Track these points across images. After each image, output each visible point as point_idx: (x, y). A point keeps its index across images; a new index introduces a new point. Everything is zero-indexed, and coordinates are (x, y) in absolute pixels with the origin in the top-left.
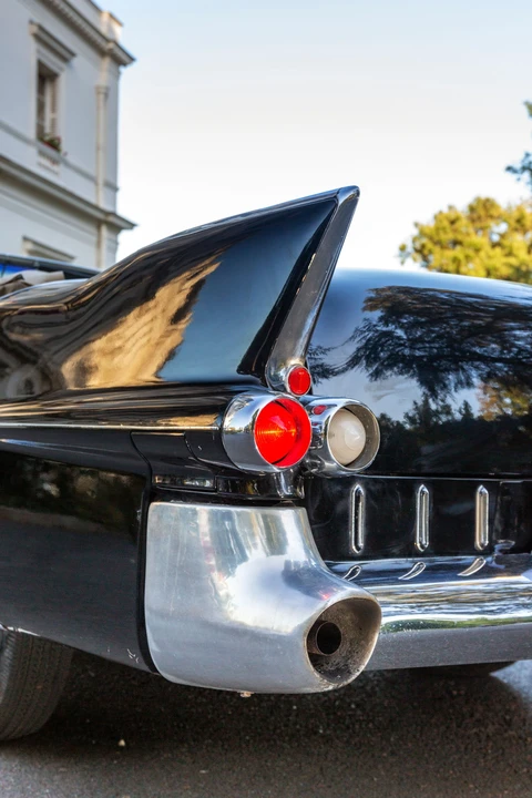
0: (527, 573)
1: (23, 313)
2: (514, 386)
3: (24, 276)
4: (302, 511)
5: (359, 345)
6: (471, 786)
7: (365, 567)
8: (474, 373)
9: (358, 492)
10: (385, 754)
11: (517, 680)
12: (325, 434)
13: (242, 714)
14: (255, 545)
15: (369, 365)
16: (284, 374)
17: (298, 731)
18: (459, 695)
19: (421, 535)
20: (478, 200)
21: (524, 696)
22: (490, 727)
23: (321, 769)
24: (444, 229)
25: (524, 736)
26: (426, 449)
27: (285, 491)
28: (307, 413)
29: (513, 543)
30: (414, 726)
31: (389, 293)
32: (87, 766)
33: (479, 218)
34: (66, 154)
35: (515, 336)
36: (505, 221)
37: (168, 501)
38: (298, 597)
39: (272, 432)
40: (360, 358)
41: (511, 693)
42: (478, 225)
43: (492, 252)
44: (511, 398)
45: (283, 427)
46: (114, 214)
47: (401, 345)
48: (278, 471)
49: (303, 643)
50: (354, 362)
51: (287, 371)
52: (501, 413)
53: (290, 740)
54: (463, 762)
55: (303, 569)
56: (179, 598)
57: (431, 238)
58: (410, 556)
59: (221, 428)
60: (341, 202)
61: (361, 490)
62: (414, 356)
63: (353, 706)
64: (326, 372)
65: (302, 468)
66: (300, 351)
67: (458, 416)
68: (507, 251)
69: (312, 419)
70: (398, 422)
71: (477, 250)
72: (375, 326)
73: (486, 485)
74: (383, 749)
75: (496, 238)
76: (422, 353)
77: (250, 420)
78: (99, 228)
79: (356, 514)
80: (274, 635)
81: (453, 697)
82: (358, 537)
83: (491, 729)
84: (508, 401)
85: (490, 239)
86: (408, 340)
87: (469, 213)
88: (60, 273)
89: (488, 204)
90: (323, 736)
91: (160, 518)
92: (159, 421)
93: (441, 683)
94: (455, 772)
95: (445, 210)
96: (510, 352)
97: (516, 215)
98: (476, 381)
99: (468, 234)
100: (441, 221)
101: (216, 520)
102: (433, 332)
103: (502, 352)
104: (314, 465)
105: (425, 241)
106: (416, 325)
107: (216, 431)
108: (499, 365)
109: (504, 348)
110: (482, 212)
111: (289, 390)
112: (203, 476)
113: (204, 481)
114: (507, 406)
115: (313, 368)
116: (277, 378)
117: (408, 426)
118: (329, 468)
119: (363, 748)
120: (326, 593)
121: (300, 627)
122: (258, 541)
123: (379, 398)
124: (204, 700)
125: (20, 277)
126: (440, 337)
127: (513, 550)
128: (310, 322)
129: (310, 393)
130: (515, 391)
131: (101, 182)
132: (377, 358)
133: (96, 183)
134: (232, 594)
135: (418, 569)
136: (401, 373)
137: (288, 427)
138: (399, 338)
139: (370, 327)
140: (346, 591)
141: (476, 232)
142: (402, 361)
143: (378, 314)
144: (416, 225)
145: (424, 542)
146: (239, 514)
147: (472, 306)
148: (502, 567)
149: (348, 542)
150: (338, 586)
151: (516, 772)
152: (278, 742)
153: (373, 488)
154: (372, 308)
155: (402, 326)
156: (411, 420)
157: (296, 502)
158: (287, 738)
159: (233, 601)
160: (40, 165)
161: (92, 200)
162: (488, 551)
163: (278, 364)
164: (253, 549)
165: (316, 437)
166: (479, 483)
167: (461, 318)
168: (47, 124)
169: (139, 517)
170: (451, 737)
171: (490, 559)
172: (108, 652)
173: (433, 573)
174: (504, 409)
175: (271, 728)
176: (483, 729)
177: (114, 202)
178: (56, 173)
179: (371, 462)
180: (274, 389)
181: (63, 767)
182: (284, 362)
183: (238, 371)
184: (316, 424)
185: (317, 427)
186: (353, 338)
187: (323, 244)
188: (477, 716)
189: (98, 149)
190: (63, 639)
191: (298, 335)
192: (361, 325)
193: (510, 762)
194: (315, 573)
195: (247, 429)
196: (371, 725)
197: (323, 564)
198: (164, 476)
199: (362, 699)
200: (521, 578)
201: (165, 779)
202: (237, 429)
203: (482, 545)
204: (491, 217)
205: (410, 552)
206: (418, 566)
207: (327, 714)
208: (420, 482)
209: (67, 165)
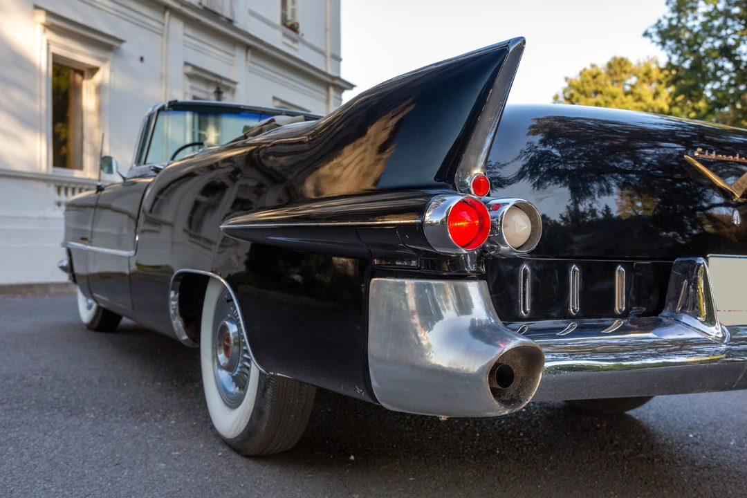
0: (654, 331)
1: (275, 145)
2: (644, 193)
3: (276, 120)
4: (484, 283)
5: (525, 163)
6: (612, 493)
7: (531, 326)
8: (613, 183)
9: (525, 271)
10: (546, 469)
11: (646, 417)
12: (501, 225)
13: (439, 439)
14: (448, 308)
15: (532, 177)
16: (469, 181)
17: (481, 451)
18: (601, 427)
19: (573, 304)
20: (615, 59)
21: (652, 428)
22: (626, 450)
23: (499, 479)
24: (588, 82)
25: (651, 458)
26: (576, 238)
27: (471, 268)
28: (487, 209)
29: (644, 309)
30: (568, 449)
31: (547, 121)
32: (328, 474)
33: (616, 73)
34: (303, 35)
35: (644, 153)
36: (635, 75)
37: (385, 277)
38: (481, 345)
39: (461, 224)
40: (525, 173)
41: (642, 427)
42: (615, 78)
43: (625, 99)
44: (643, 202)
45: (469, 220)
46: (339, 78)
47: (556, 161)
48: (466, 252)
49: (486, 379)
50: (521, 175)
51: (471, 179)
52: (634, 214)
53: (475, 457)
54: (606, 475)
55: (484, 325)
56: (393, 347)
57: (578, 90)
58: (565, 318)
59: (423, 222)
60: (511, 50)
61: (527, 268)
62: (567, 170)
63: (521, 434)
64: (500, 183)
65: (484, 250)
66: (481, 163)
67: (600, 216)
68: (637, 97)
69: (490, 214)
70: (555, 221)
71: (614, 97)
72: (536, 147)
73: (623, 265)
74: (544, 466)
75: (628, 88)
76: (573, 168)
77: (445, 215)
78: (328, 89)
79: (524, 287)
80: (464, 373)
81: (597, 429)
82: (525, 304)
83: (626, 452)
84: (639, 204)
85: (623, 89)
86: (562, 157)
87: (607, 69)
88: (302, 117)
89: (623, 63)
90: (498, 455)
91: (378, 289)
92: (376, 219)
93: (588, 419)
94: (599, 483)
95: (589, 68)
96: (641, 165)
97: (644, 70)
98: (615, 189)
99: (607, 86)
100: (585, 76)
101: (419, 290)
102: (581, 151)
103: (634, 166)
104: (492, 249)
105: (572, 91)
106: (568, 145)
107: (419, 223)
108: (631, 175)
109: (635, 163)
110: (618, 69)
111: (473, 192)
112: (410, 258)
113: (410, 261)
114: (638, 208)
115: (491, 179)
116: (465, 185)
117: (562, 224)
118: (504, 250)
119: (529, 465)
120: (502, 343)
121: (484, 367)
122: (450, 303)
123: (541, 200)
124: (411, 429)
125: (273, 120)
126: (586, 155)
127: (644, 314)
128: (488, 142)
129: (489, 195)
130: (645, 196)
131: (328, 54)
132: (538, 173)
133: (326, 57)
134: (432, 344)
135: (571, 328)
136: (556, 183)
137: (473, 219)
138: (556, 156)
139: (532, 148)
140: (517, 341)
141: (613, 84)
142: (557, 175)
143: (539, 137)
144: (566, 79)
145: (576, 308)
146: (436, 285)
147: (611, 131)
148: (636, 326)
149: (518, 307)
150: (512, 337)
151: (646, 483)
152: (466, 460)
153: (536, 268)
154: (535, 133)
155: (557, 147)
156: (565, 219)
157: (479, 277)
158: (472, 457)
159: (433, 349)
160: (284, 43)
161: (323, 69)
162: (624, 315)
163: (465, 173)
164: (447, 310)
165: (493, 227)
166: (618, 264)
167: (604, 139)
168: (289, 13)
169: (363, 290)
170: (596, 458)
171: (626, 321)
172: (342, 389)
173: (582, 330)
174: (637, 211)
175: (461, 449)
176: (620, 452)
177: (338, 70)
178: (296, 49)
179: (535, 247)
180: (461, 192)
181: (310, 473)
182: (469, 171)
183: (435, 179)
184: (494, 218)
185: (495, 220)
186: (520, 157)
187: (498, 82)
188: (616, 442)
189: (326, 30)
190: (310, 380)
191: (480, 151)
192: (525, 148)
193: (642, 477)
194: (494, 328)
195: (442, 222)
196: (535, 448)
197: (500, 323)
198: (380, 258)
199: (528, 429)
200: (650, 335)
201: (384, 483)
202: (435, 221)
203: (620, 310)
204: (625, 72)
205: (565, 315)
206: (572, 326)
207: (503, 440)
208: (572, 263)
209: (304, 43)
